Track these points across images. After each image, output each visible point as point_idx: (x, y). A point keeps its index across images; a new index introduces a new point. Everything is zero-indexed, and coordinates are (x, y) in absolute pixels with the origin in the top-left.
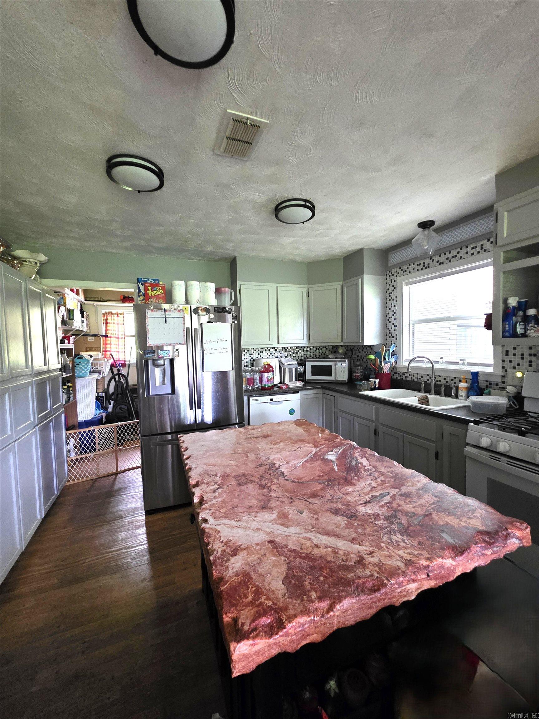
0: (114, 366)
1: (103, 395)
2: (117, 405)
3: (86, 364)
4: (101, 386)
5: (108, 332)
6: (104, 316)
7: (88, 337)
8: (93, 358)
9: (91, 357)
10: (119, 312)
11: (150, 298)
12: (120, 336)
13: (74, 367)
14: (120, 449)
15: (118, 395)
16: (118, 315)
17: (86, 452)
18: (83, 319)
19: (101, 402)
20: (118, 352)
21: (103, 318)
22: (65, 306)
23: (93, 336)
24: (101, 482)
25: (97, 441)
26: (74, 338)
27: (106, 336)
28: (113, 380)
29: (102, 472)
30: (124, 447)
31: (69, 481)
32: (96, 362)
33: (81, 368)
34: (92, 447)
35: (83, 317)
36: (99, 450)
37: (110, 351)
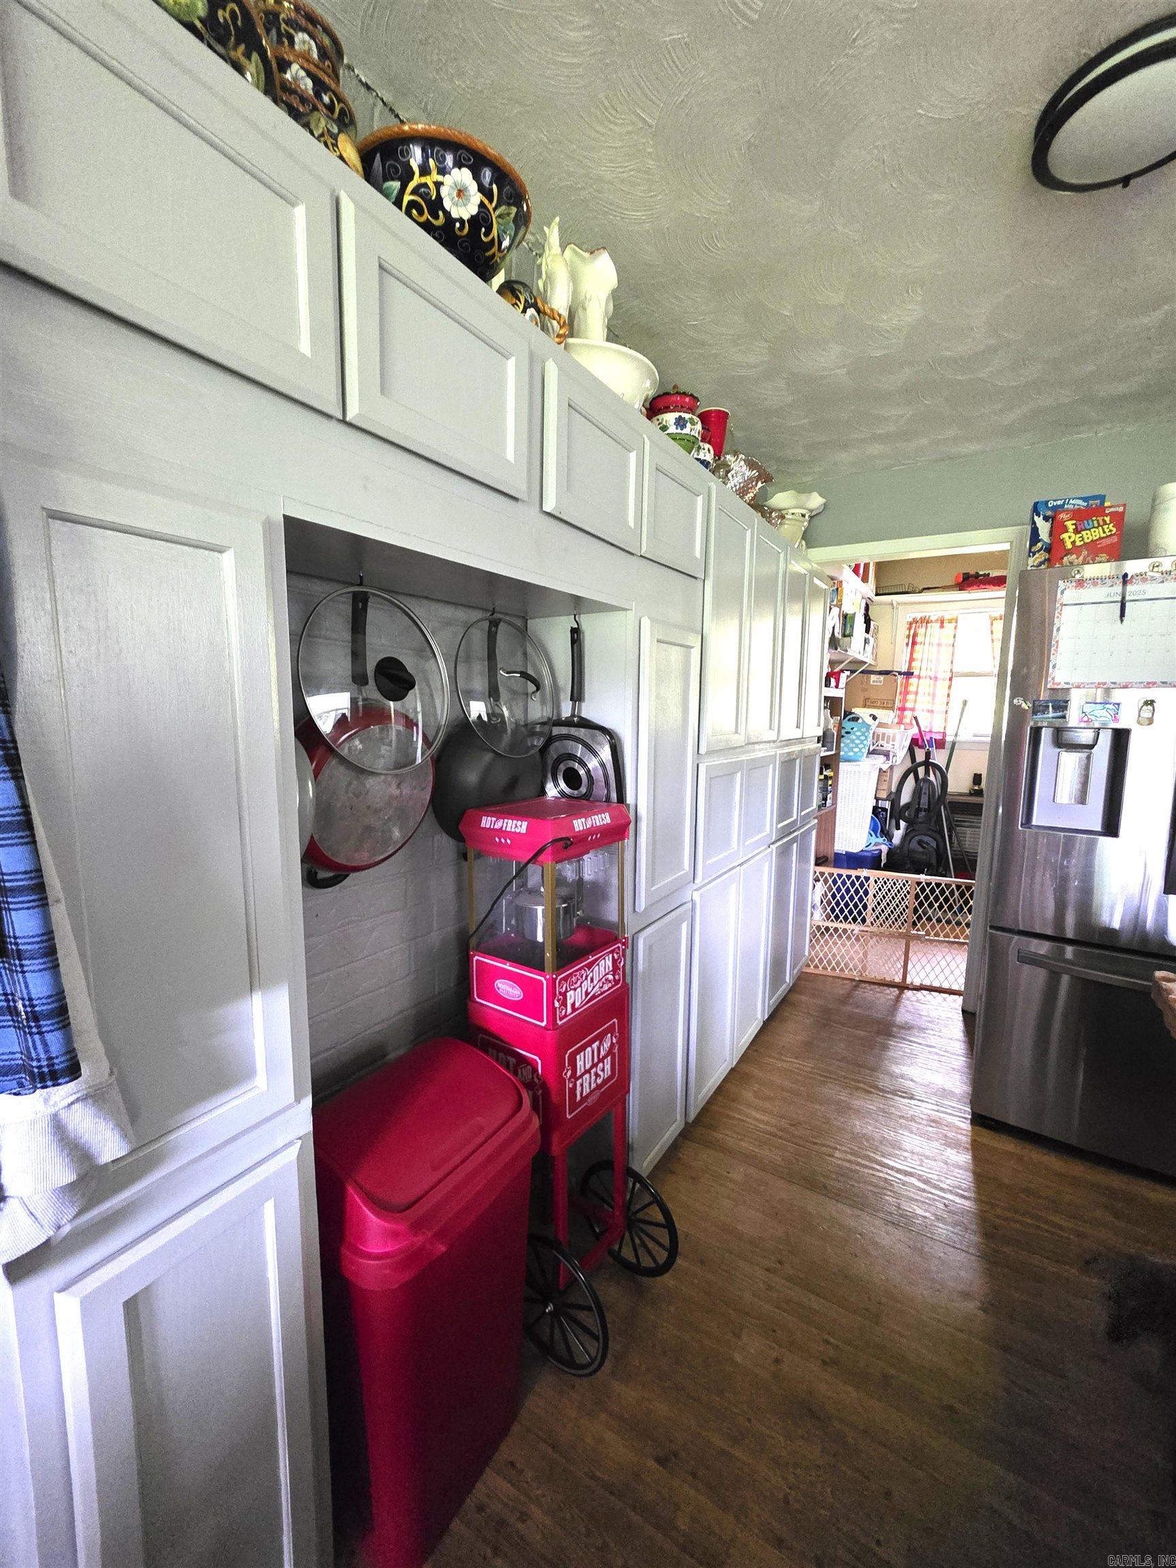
0: (917, 745)
1: (887, 805)
2: (912, 834)
3: (863, 734)
4: (885, 786)
5: (914, 664)
6: (910, 629)
7: (872, 676)
8: (877, 721)
9: (875, 718)
10: (946, 618)
11: (1068, 552)
12: (940, 676)
13: (840, 737)
14: (918, 937)
15: (918, 810)
16: (942, 622)
17: (846, 918)
18: (867, 636)
19: (881, 819)
20: (932, 711)
21: (907, 633)
22: (840, 606)
23: (881, 673)
24: (868, 993)
25: (871, 902)
26: (848, 677)
27: (909, 674)
28: (912, 775)
29: (873, 973)
30: (928, 934)
31: (808, 966)
32: (881, 730)
33: (853, 741)
34: (860, 913)
35: (867, 631)
36: (872, 924)
37: (913, 710)
